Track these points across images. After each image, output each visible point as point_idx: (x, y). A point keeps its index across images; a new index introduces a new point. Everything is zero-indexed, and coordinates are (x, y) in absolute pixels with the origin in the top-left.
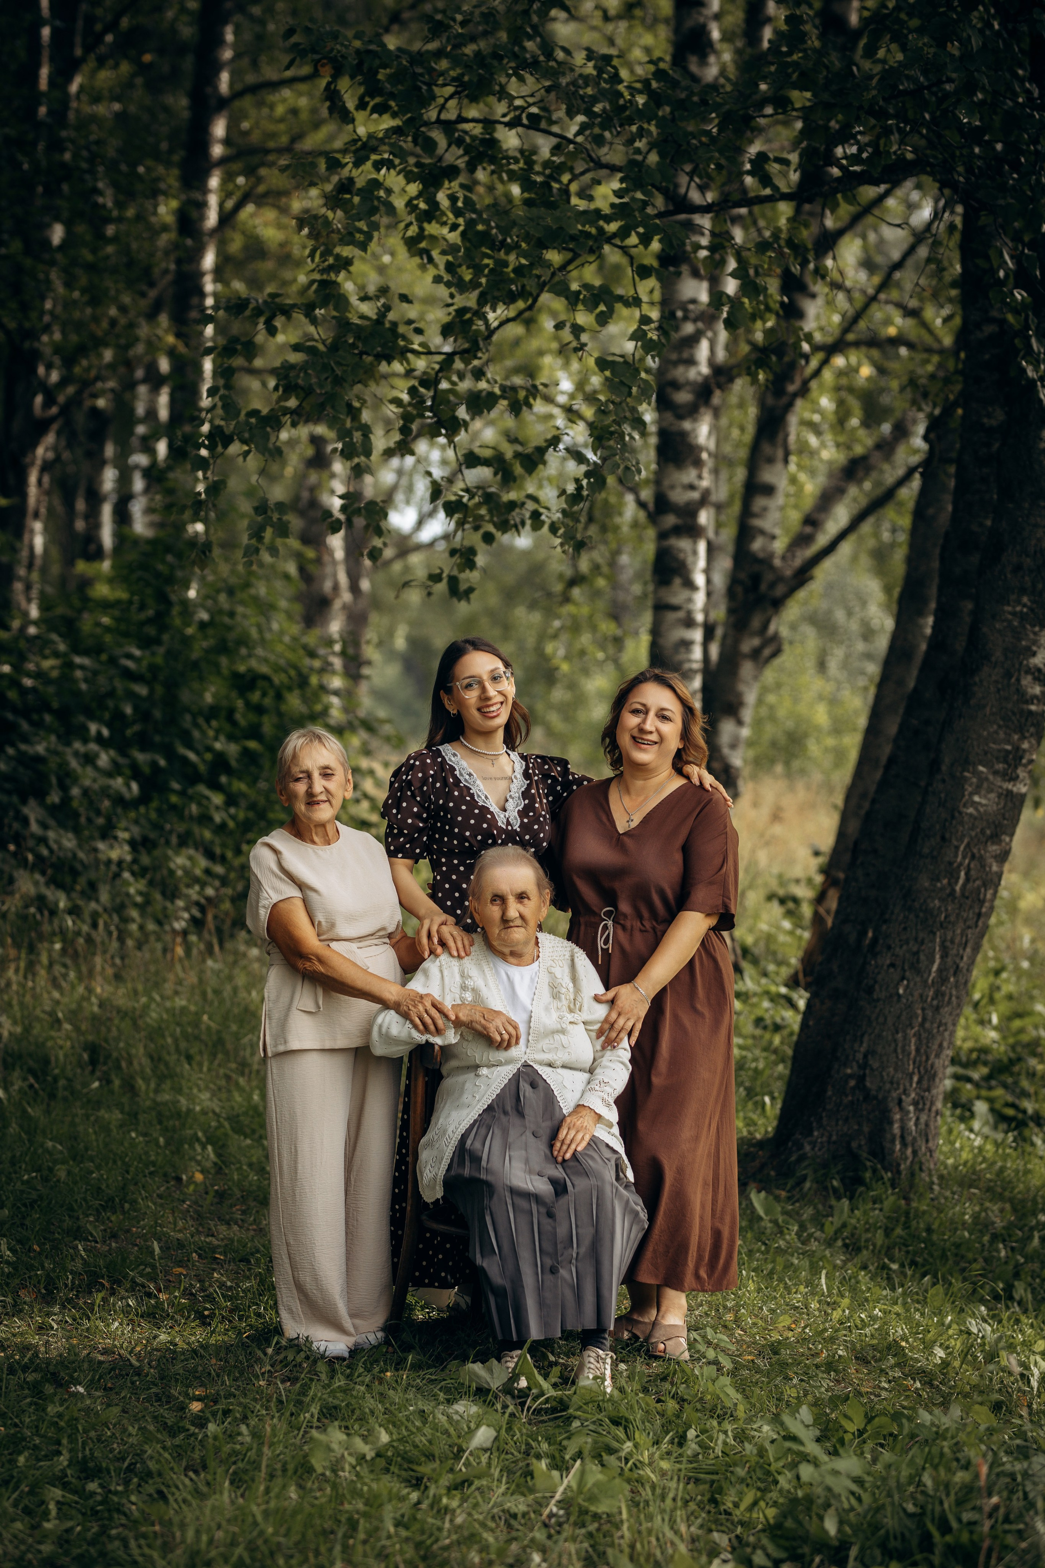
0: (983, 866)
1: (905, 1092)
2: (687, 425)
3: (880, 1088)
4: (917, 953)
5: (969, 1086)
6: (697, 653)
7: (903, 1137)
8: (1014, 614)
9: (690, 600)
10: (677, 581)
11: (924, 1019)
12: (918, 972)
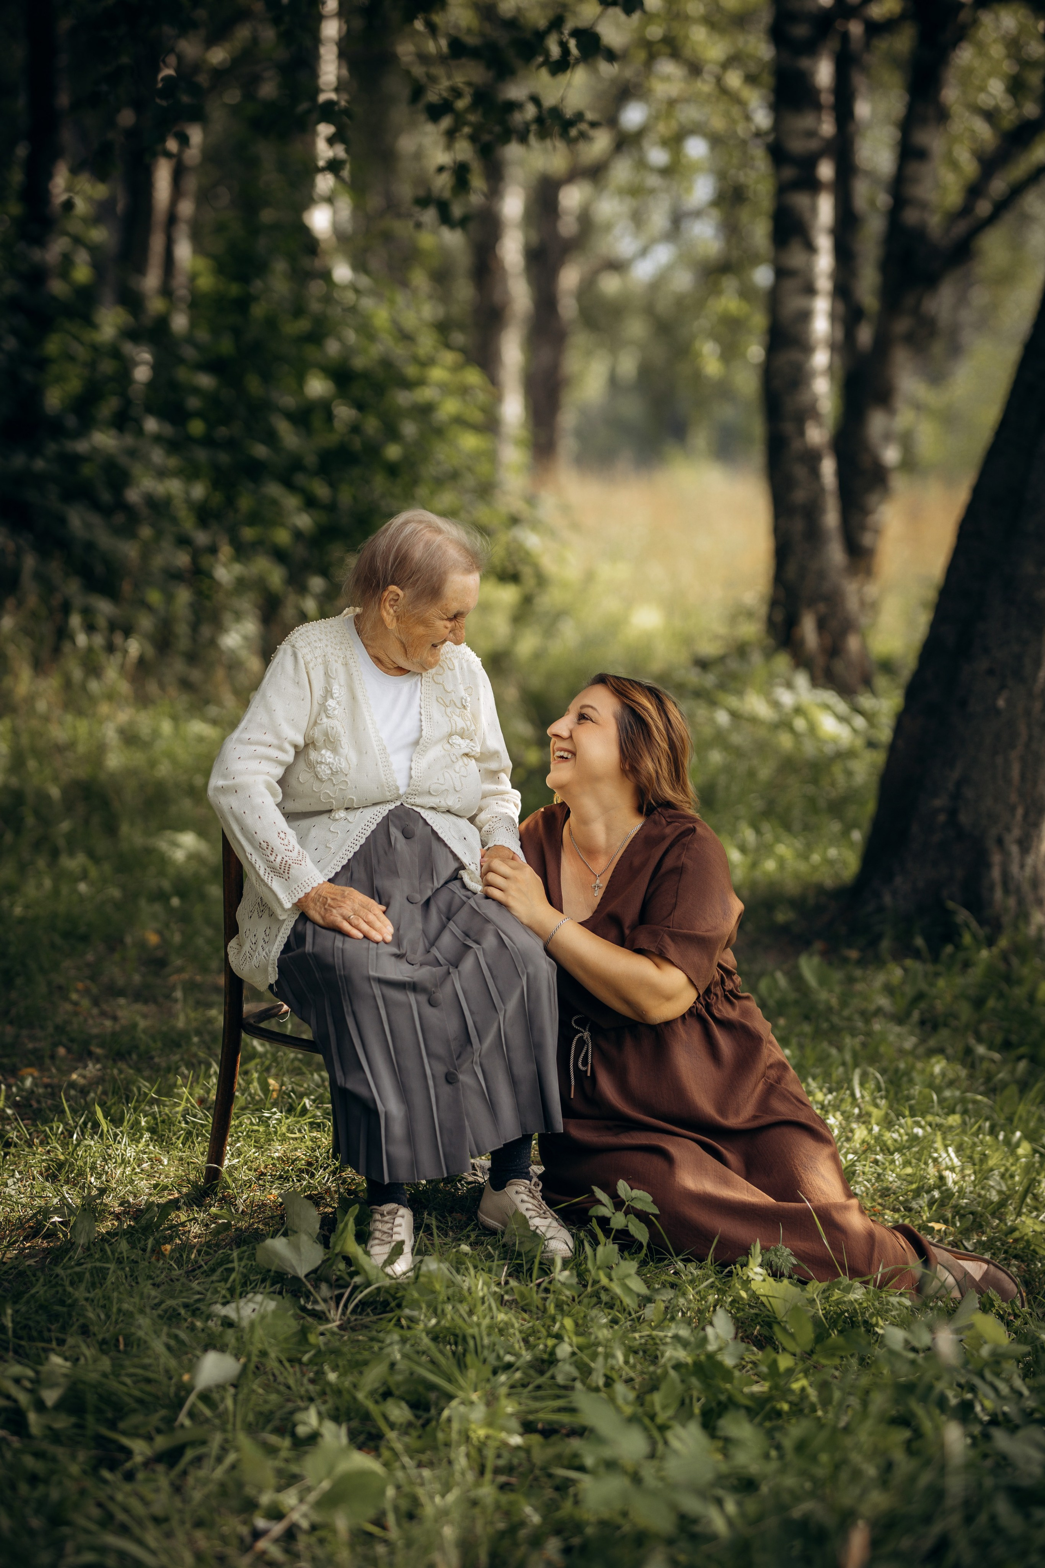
1: (1008, 829)
2: (804, 63)
3: (976, 824)
4: (1019, 657)
6: (822, 323)
7: (1004, 883)
9: (812, 265)
10: (797, 242)
11: (1031, 738)
12: (1022, 679)
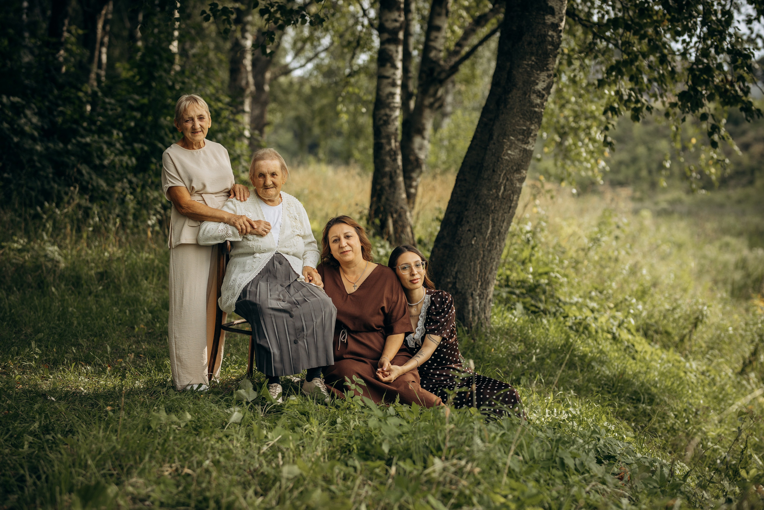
0: (512, 184)
1: (474, 290)
3: (463, 288)
4: (480, 225)
5: (514, 296)
6: (398, 99)
7: (473, 311)
8: (528, 65)
9: (394, 74)
10: (389, 65)
11: (484, 256)
12: (481, 234)
